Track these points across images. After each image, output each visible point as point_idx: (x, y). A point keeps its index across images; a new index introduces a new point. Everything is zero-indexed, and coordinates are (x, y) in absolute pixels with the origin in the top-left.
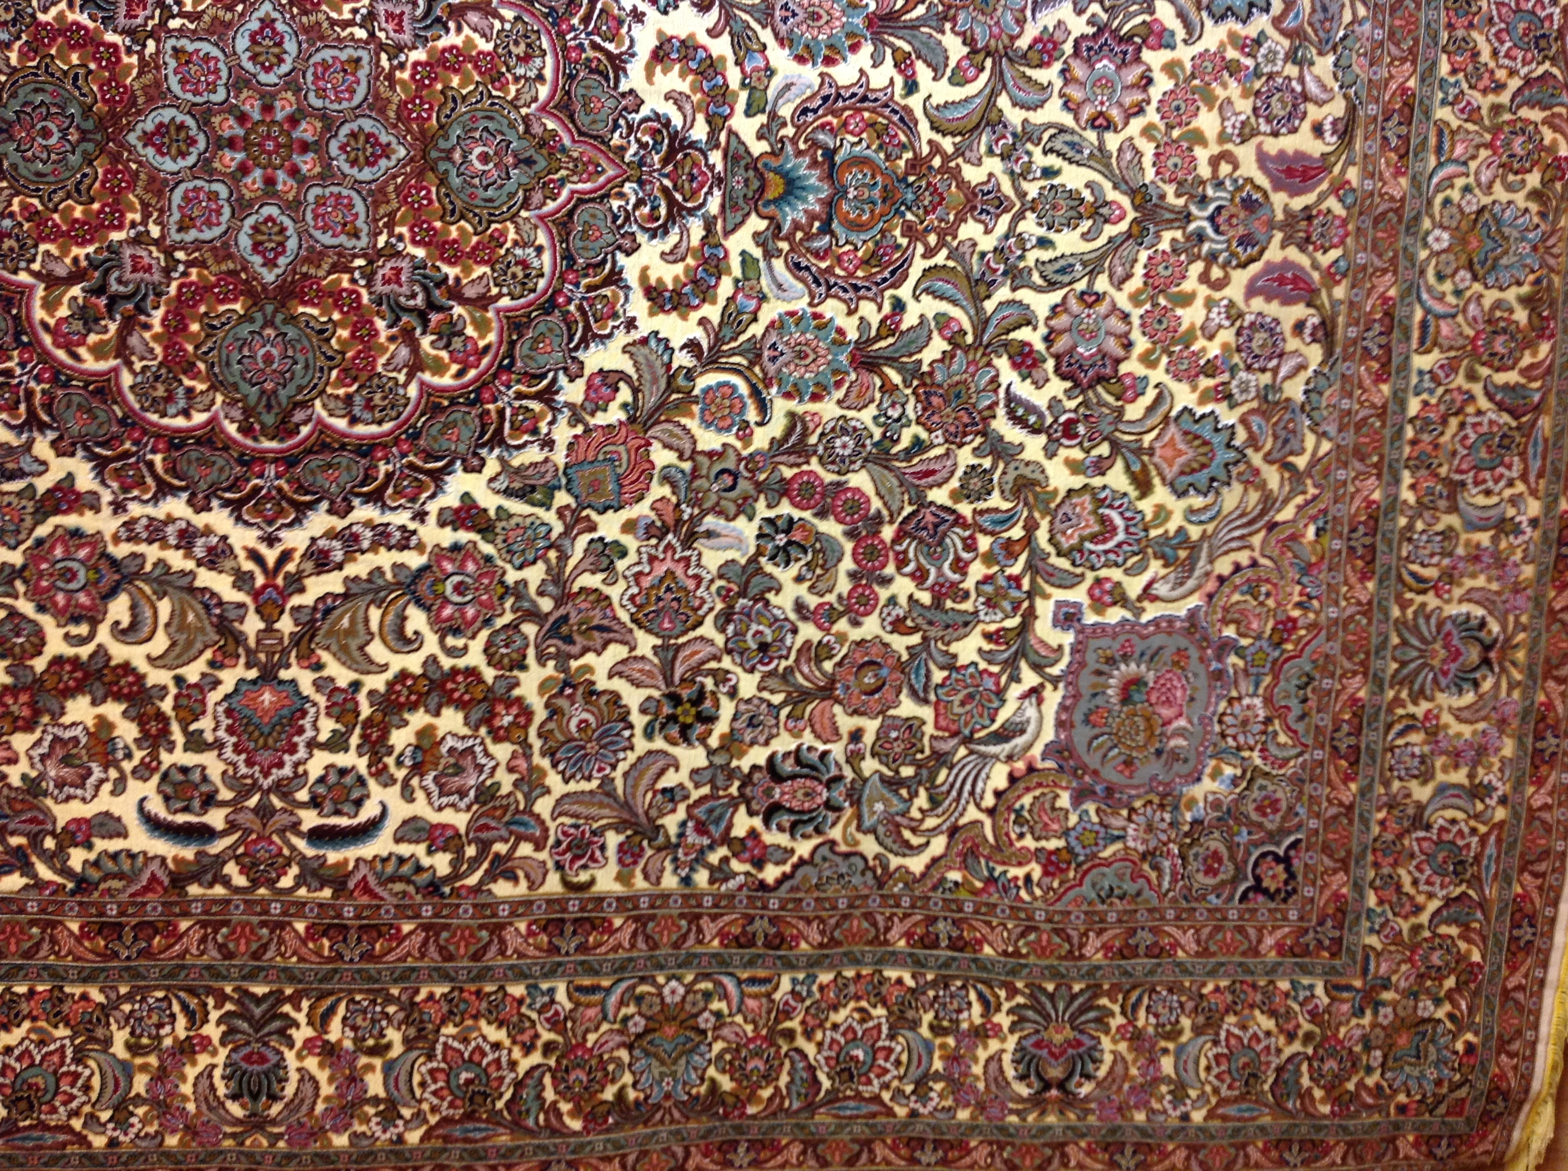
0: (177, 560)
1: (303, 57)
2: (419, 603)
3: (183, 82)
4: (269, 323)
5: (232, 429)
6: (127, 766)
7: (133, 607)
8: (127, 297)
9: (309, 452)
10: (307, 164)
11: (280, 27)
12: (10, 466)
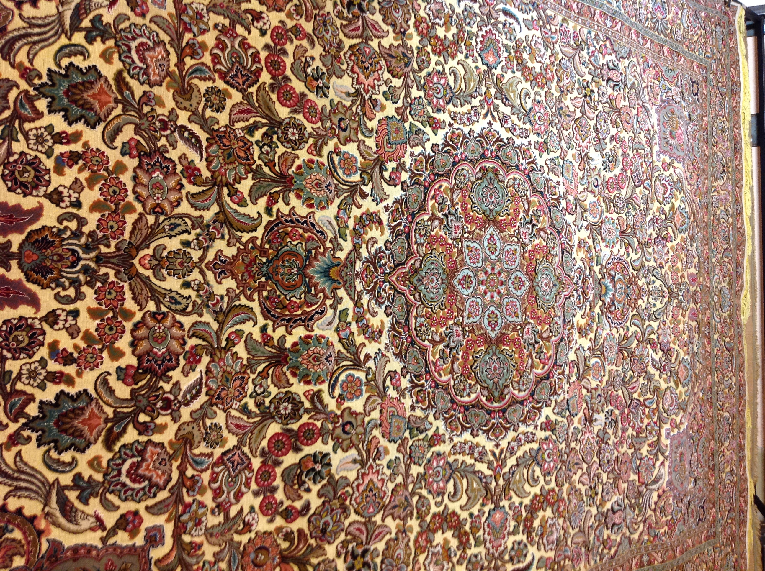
0: (469, 460)
1: (502, 249)
2: (539, 464)
3: (470, 259)
4: (494, 354)
5: (484, 399)
6: (455, 560)
7: (455, 485)
8: (454, 348)
9: (510, 406)
10: (502, 289)
11: (495, 237)
12: (422, 427)
